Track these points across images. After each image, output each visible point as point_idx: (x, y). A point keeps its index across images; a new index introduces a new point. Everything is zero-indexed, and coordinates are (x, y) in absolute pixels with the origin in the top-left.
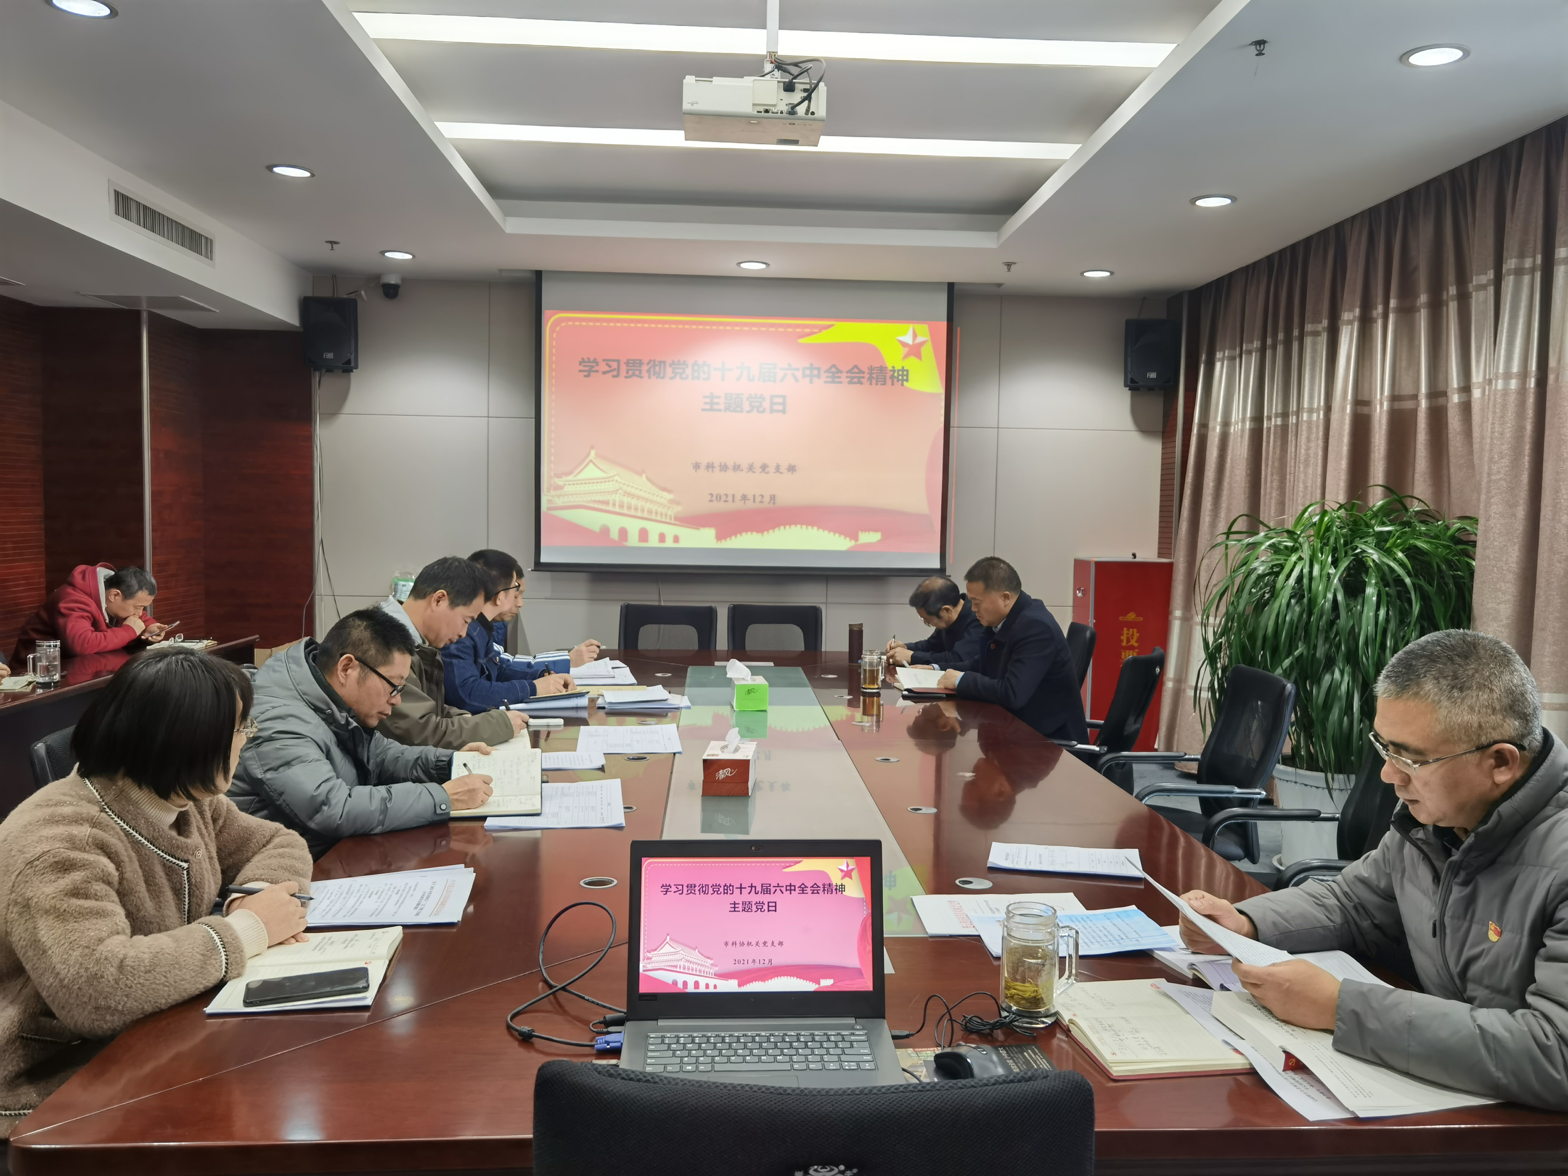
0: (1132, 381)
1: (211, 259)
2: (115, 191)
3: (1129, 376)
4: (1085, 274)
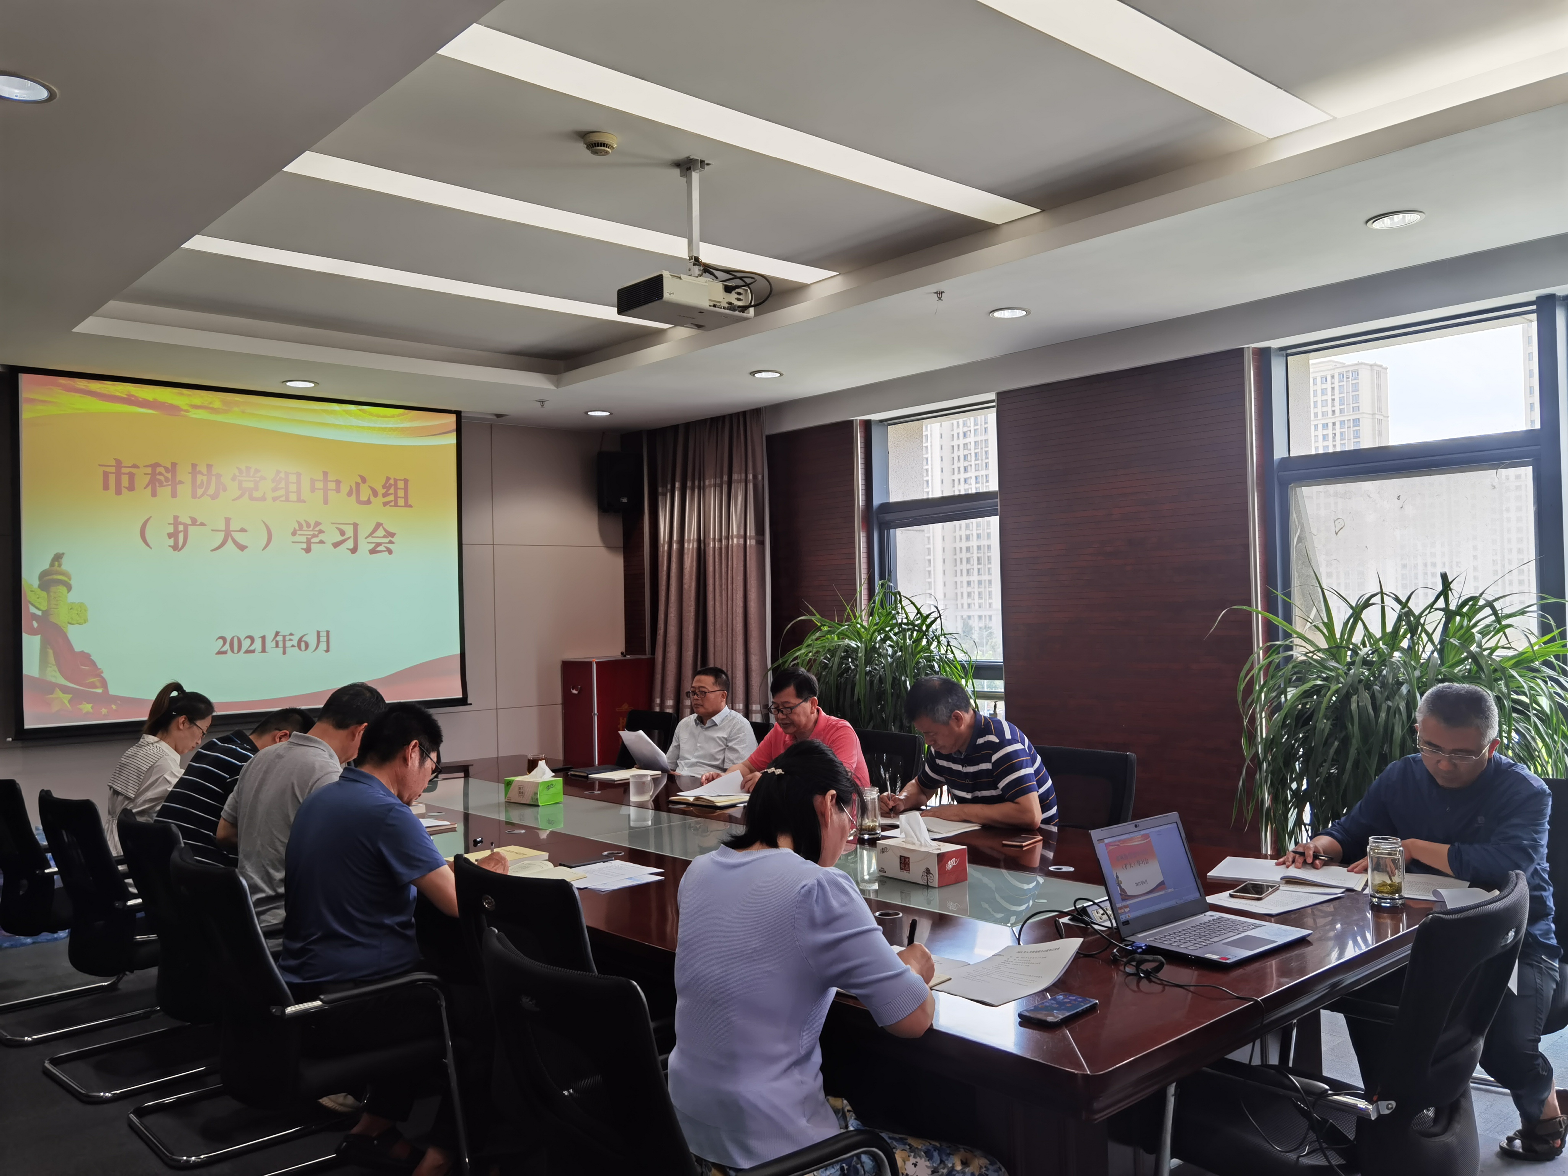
0: (609, 504)
3: (606, 500)
4: (589, 413)
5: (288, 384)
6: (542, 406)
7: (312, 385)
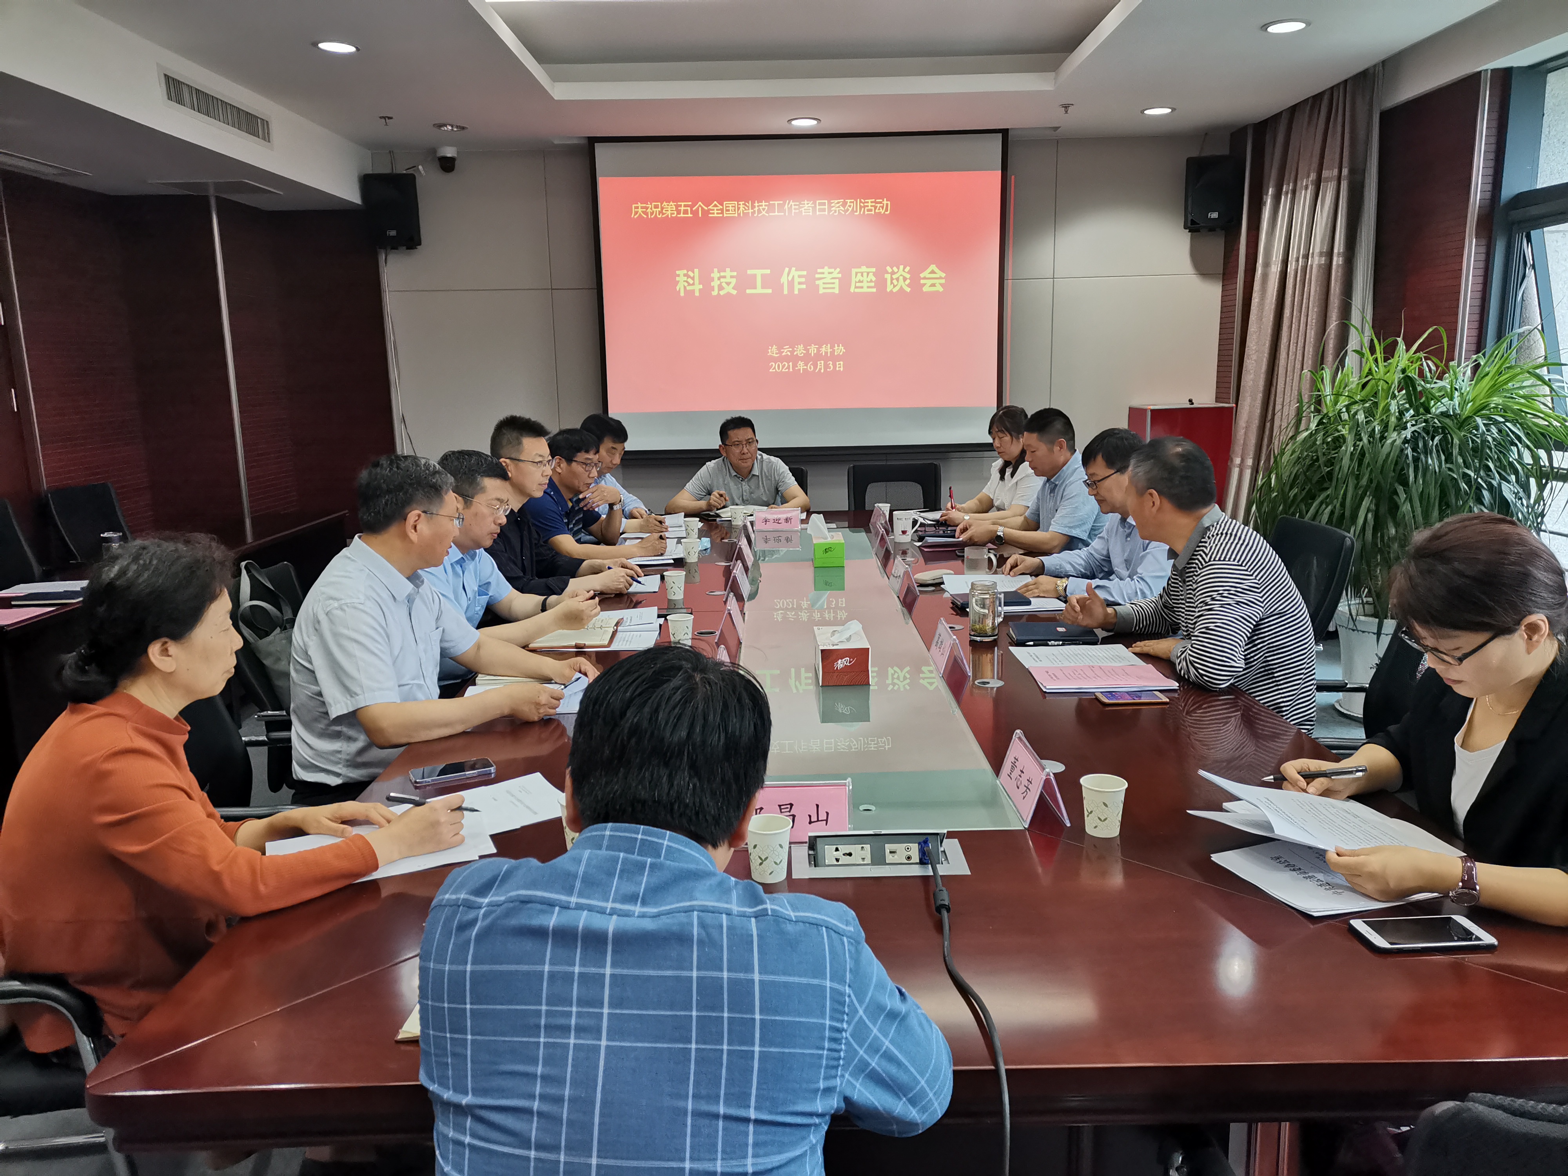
0: (1193, 222)
1: (269, 141)
2: (165, 75)
3: (1190, 218)
4: (1146, 112)
5: (794, 122)
6: (1066, 112)
7: (815, 122)
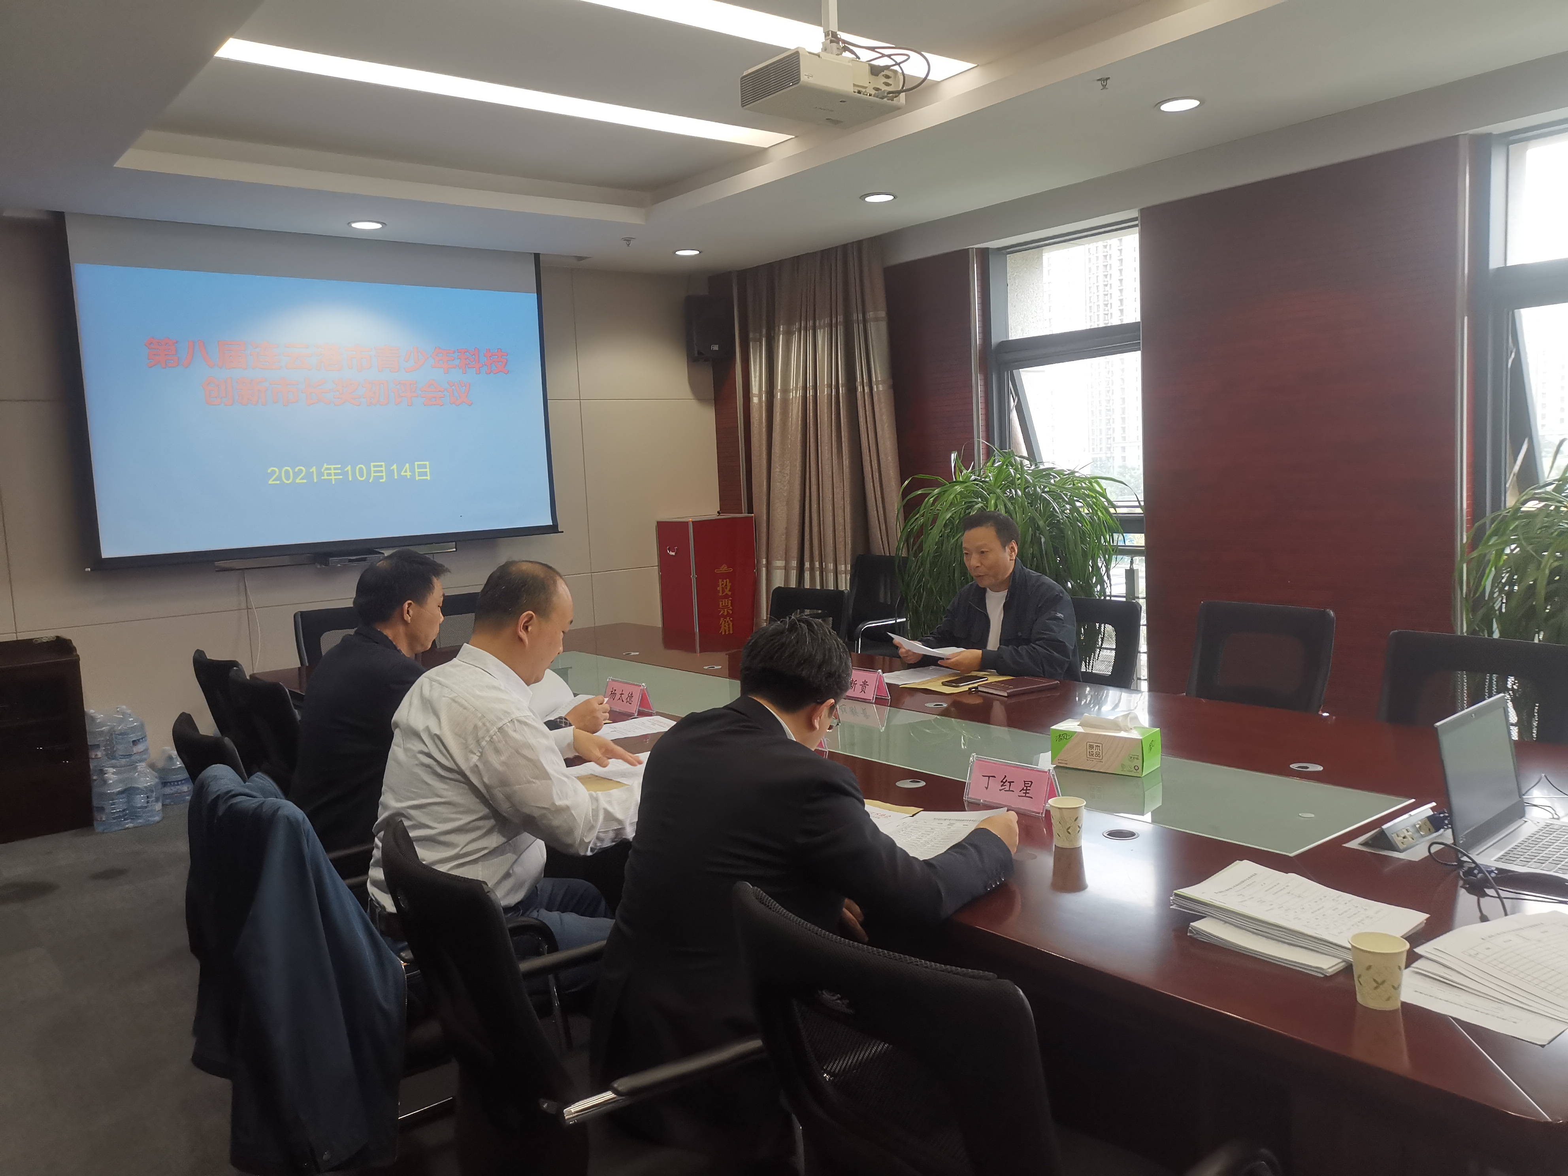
3: (696, 349)
4: (677, 253)
5: (354, 225)
6: (628, 245)
